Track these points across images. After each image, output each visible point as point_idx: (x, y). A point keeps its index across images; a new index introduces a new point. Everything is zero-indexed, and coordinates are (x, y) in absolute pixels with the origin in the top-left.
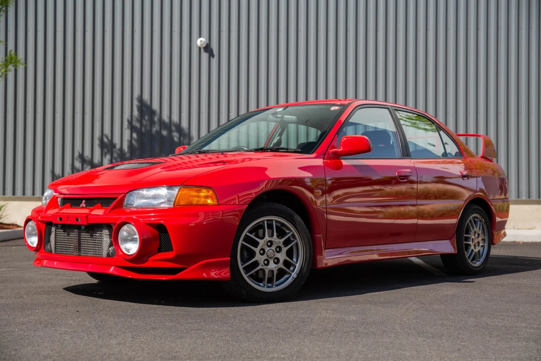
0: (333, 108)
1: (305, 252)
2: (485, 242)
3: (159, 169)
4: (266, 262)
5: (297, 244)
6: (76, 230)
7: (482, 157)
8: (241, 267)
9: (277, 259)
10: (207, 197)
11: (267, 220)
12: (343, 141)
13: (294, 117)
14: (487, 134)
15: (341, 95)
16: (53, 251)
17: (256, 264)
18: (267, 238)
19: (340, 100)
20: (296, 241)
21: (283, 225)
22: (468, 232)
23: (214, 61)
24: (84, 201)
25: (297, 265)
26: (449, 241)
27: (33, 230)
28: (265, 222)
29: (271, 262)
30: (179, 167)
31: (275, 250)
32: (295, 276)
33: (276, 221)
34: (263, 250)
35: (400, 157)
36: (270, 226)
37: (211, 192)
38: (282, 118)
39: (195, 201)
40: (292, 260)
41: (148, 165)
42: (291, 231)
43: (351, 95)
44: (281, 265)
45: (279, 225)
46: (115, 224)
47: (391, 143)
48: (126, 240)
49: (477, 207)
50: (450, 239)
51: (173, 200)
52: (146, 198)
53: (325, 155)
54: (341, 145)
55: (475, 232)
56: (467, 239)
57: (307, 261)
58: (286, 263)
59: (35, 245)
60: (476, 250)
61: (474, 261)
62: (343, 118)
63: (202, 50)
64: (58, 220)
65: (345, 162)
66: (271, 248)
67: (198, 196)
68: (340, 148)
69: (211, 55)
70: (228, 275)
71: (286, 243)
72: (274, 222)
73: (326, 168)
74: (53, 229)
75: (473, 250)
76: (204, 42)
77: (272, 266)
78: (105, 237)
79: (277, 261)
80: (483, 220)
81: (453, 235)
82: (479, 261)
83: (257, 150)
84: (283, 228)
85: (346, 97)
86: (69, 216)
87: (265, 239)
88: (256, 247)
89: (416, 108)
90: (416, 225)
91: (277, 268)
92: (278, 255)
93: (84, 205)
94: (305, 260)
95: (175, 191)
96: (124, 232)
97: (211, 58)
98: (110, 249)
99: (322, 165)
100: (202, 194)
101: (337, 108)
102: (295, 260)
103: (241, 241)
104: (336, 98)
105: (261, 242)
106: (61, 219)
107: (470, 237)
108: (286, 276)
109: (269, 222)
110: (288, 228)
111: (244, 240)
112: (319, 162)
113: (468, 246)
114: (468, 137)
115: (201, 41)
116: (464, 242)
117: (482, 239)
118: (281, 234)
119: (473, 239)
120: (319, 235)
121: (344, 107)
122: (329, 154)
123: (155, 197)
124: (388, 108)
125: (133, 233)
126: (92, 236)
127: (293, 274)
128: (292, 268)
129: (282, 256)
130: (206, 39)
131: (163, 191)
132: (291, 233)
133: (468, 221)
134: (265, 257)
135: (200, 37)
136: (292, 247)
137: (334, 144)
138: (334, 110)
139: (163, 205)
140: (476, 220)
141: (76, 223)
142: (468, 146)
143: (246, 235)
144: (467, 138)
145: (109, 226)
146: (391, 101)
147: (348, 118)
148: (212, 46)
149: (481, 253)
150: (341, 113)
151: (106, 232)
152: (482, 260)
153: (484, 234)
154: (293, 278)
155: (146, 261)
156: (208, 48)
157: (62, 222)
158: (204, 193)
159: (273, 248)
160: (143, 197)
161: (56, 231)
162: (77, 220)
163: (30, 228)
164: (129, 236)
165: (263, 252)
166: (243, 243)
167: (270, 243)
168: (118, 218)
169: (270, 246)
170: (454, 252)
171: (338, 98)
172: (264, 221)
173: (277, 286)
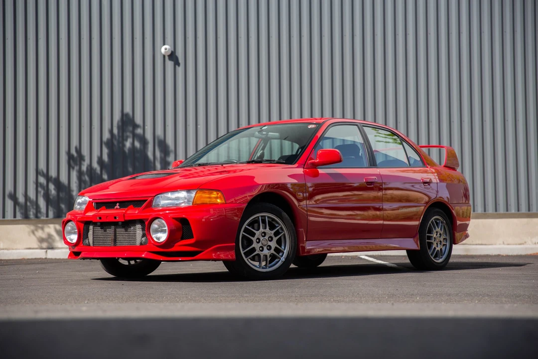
0: (310, 127)
1: (291, 242)
2: (447, 241)
3: (178, 178)
4: (261, 249)
5: (284, 235)
6: (113, 227)
7: (445, 166)
8: (242, 252)
9: (270, 246)
10: (217, 198)
11: (262, 216)
12: (319, 154)
13: (277, 134)
14: (451, 146)
15: (317, 115)
16: (91, 245)
17: (254, 250)
18: (262, 230)
19: (316, 119)
20: (283, 233)
21: (273, 220)
22: (430, 231)
23: (180, 70)
24: (118, 204)
25: (285, 252)
26: (412, 239)
27: (73, 229)
28: (260, 217)
29: (265, 248)
30: (191, 176)
31: (267, 239)
32: (284, 260)
33: (268, 217)
34: (258, 239)
35: (368, 166)
36: (264, 221)
37: (220, 194)
38: (267, 134)
39: (207, 201)
40: (281, 247)
41: (165, 175)
42: (279, 224)
43: (327, 114)
44: (272, 251)
45: (270, 220)
46: (147, 219)
47: (360, 154)
48: (157, 231)
49: (438, 210)
50: (413, 237)
51: (192, 200)
52: (171, 199)
53: (304, 165)
54: (317, 157)
55: (437, 232)
56: (429, 238)
57: (293, 248)
58: (276, 250)
59: (75, 241)
60: (438, 249)
61: (437, 258)
62: (319, 134)
63: (167, 58)
64: (98, 218)
65: (321, 171)
66: (265, 238)
67: (210, 198)
68: (317, 159)
69: (177, 63)
70: (234, 257)
71: (276, 234)
72: (266, 217)
73: (306, 176)
74: (91, 227)
75: (435, 248)
76: (169, 49)
77: (266, 252)
78: (138, 230)
79: (269, 248)
80: (444, 221)
81: (417, 234)
82: (441, 258)
83: (249, 162)
84: (274, 222)
85: (322, 116)
86: (107, 216)
87: (260, 231)
88: (254, 237)
89: (386, 125)
90: (383, 225)
91: (270, 254)
92: (270, 243)
93: (119, 207)
94: (291, 247)
95: (193, 194)
96: (155, 225)
97: (177, 66)
98: (143, 239)
99: (303, 173)
100: (213, 196)
101: (313, 126)
102: (283, 247)
103: (242, 232)
104: (312, 117)
105: (258, 233)
106: (100, 218)
107: (432, 237)
108: (277, 260)
109: (263, 218)
110: (277, 223)
111: (244, 231)
112: (300, 171)
113: (430, 244)
114: (431, 148)
115: (166, 49)
116: (427, 241)
117: (444, 239)
118: (272, 227)
119: (435, 238)
120: (301, 230)
121: (319, 125)
122: (307, 164)
123: (177, 199)
124: (357, 125)
125: (162, 226)
126: (126, 230)
127: (282, 258)
128: (281, 254)
129: (273, 244)
130: (171, 46)
131: (183, 194)
132: (280, 226)
133: (430, 222)
134: (260, 245)
135: (164, 44)
136: (280, 237)
137: (312, 156)
138: (311, 128)
139: (183, 205)
140: (438, 221)
141: (115, 220)
142: (431, 157)
143: (245, 227)
144: (429, 150)
145: (142, 222)
146: (359, 118)
147: (324, 134)
148: (177, 54)
149: (443, 251)
150: (316, 130)
151: (139, 226)
152: (444, 257)
153: (446, 235)
154: (282, 261)
155: (173, 246)
156: (173, 56)
157: (101, 221)
158: (214, 194)
159: (267, 237)
160: (169, 199)
161: (93, 229)
162: (115, 218)
163: (69, 228)
164: (159, 228)
165: (259, 240)
166: (244, 233)
167: (264, 234)
168: (150, 215)
169: (263, 236)
170: (417, 248)
171: (314, 117)
172: (258, 217)
173: (269, 267)
